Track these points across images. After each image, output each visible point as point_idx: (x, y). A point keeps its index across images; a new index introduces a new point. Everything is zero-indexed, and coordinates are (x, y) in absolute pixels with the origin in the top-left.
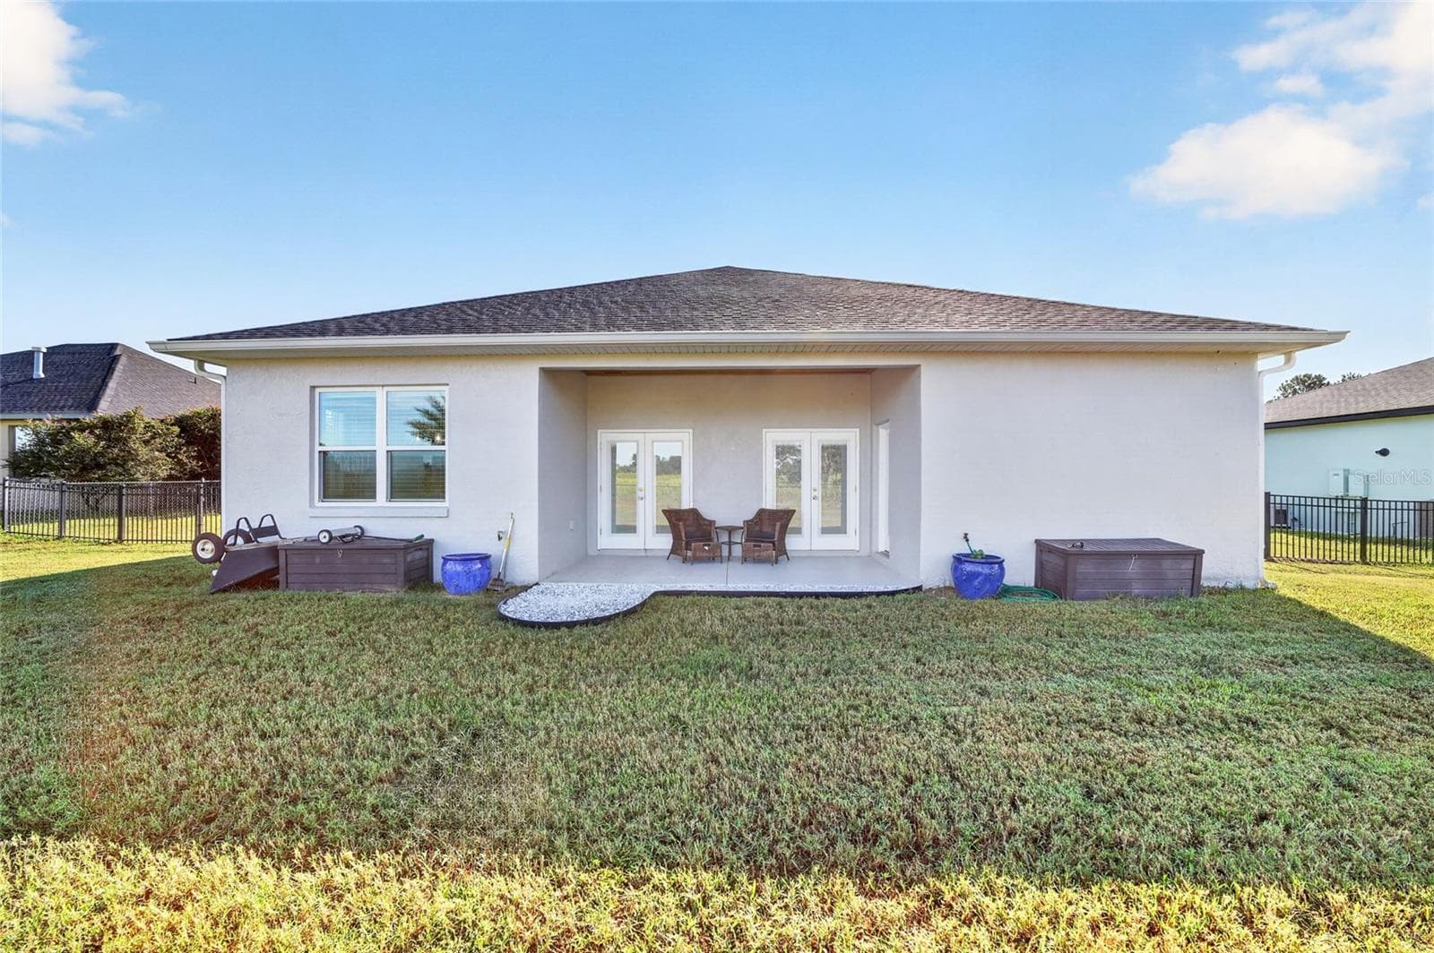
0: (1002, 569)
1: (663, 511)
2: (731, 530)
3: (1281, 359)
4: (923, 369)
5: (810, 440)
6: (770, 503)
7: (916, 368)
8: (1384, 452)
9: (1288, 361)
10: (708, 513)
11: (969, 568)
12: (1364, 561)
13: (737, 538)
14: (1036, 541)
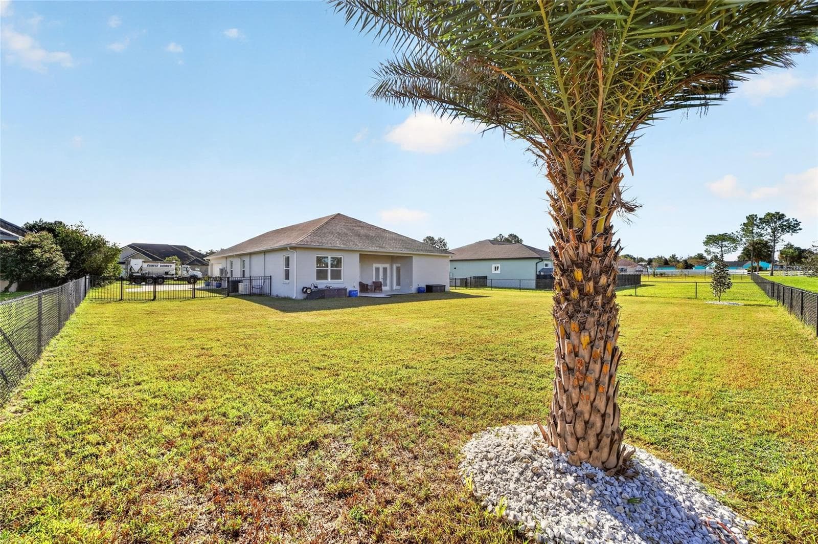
4: (413, 257)
8: (455, 268)
14: (427, 285)
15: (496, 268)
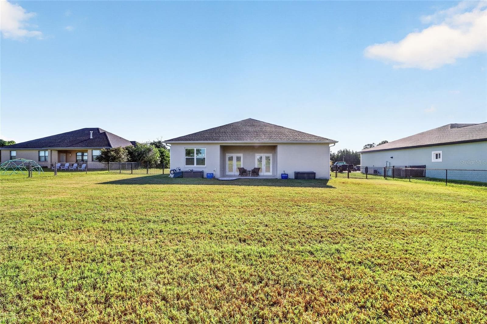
0: (288, 176)
1: (238, 168)
2: (249, 171)
3: (333, 144)
4: (278, 146)
5: (264, 155)
6: (256, 166)
7: (277, 146)
8: (392, 158)
9: (334, 145)
10: (245, 168)
11: (283, 175)
12: (367, 178)
13: (251, 173)
14: (295, 172)
15: (437, 156)
